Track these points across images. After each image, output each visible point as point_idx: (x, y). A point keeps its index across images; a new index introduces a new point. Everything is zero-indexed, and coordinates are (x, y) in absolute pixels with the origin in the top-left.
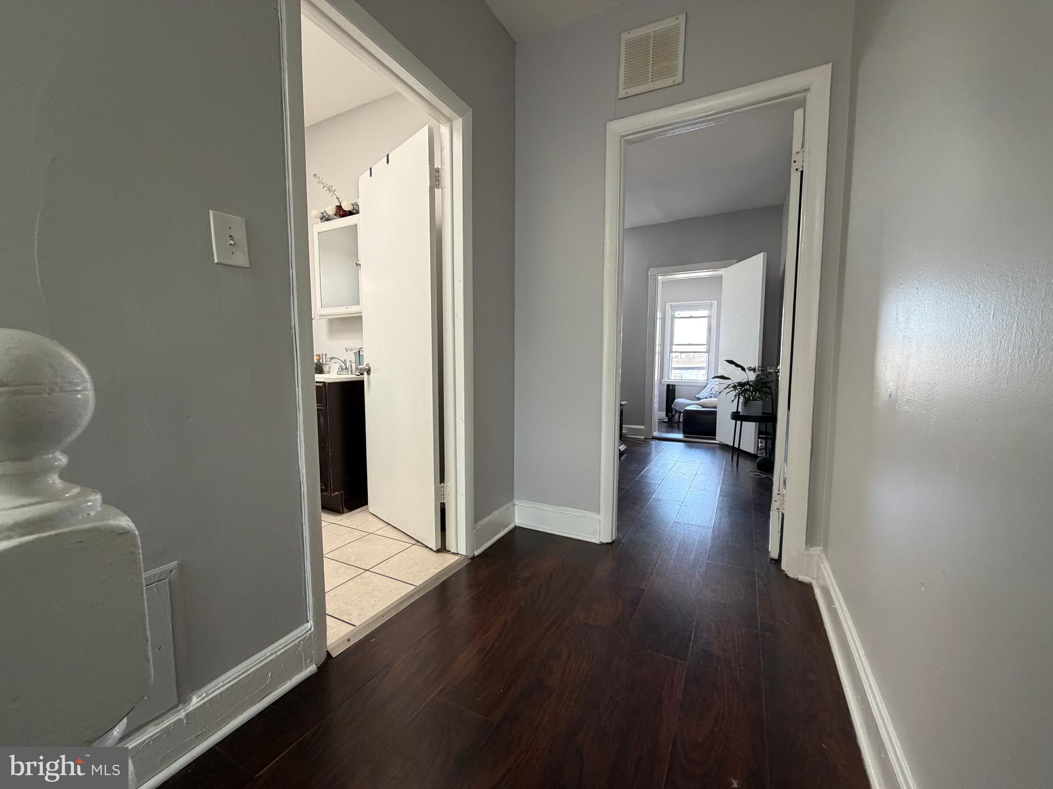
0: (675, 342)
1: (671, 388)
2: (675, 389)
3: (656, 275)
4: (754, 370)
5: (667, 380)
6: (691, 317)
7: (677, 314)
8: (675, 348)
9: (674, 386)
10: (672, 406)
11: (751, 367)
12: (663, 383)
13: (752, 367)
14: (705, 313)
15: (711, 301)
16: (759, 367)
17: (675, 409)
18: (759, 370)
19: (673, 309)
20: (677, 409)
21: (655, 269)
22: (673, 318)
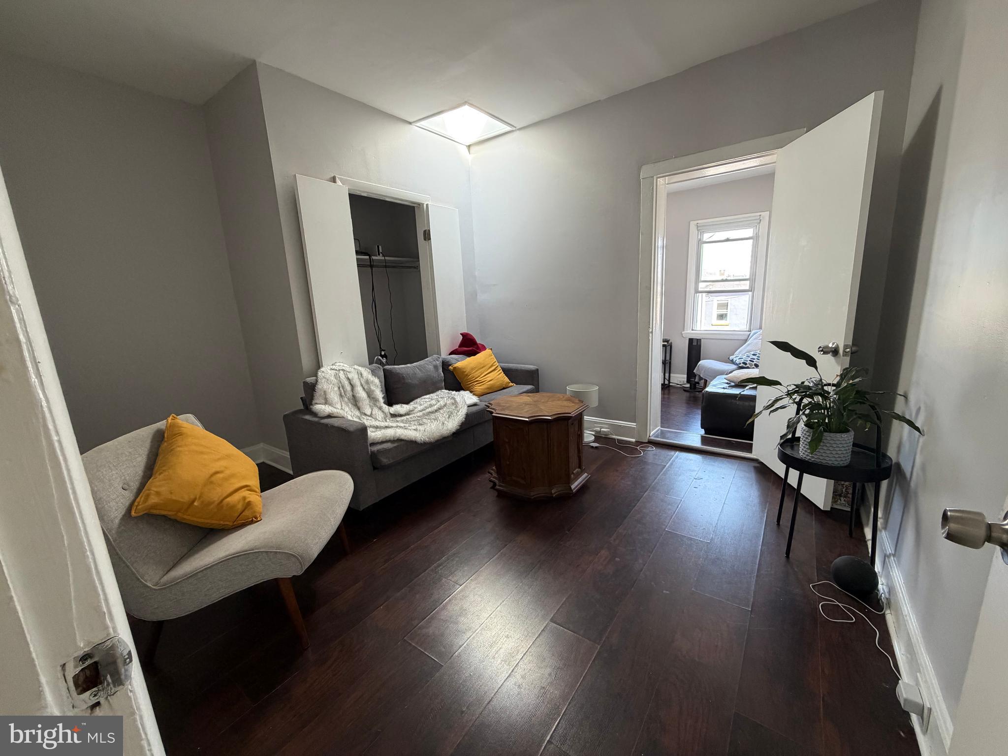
0: (703, 278)
1: (695, 343)
2: (700, 346)
3: (653, 177)
4: (835, 352)
5: (690, 331)
6: (728, 240)
7: (706, 237)
8: (702, 286)
9: (699, 341)
10: (694, 371)
11: (827, 347)
12: (684, 335)
13: (830, 345)
14: (749, 232)
15: (759, 214)
16: (846, 347)
17: (699, 376)
18: (845, 352)
19: (701, 229)
20: (701, 376)
21: (652, 165)
22: (700, 242)
